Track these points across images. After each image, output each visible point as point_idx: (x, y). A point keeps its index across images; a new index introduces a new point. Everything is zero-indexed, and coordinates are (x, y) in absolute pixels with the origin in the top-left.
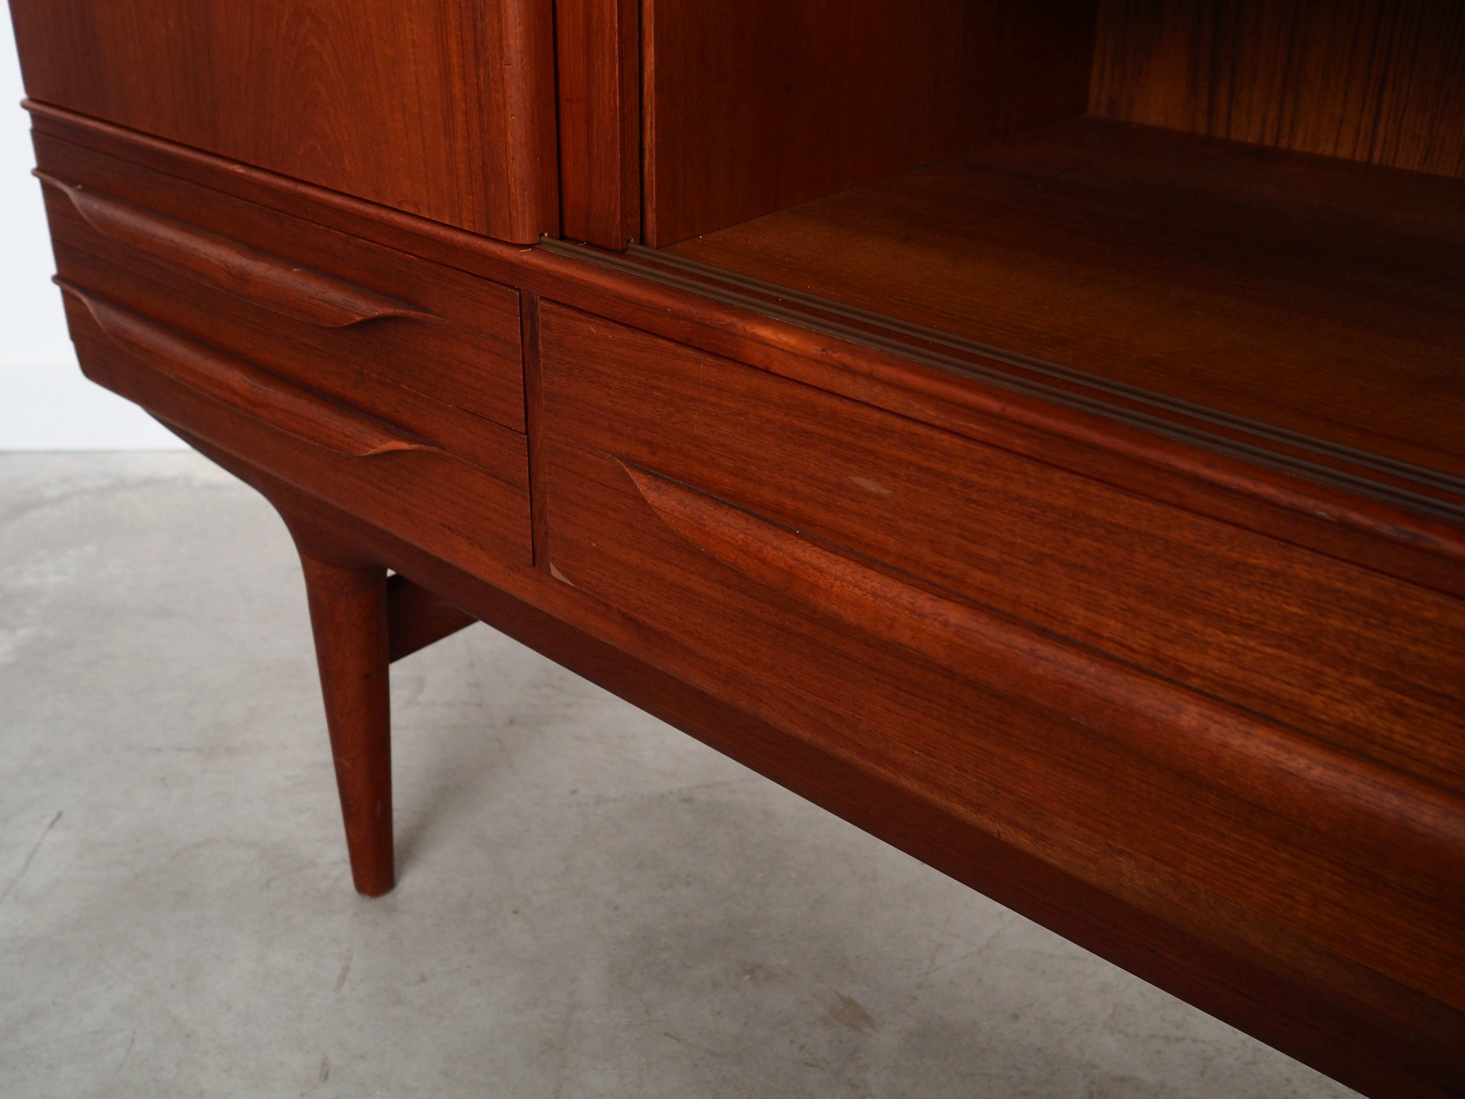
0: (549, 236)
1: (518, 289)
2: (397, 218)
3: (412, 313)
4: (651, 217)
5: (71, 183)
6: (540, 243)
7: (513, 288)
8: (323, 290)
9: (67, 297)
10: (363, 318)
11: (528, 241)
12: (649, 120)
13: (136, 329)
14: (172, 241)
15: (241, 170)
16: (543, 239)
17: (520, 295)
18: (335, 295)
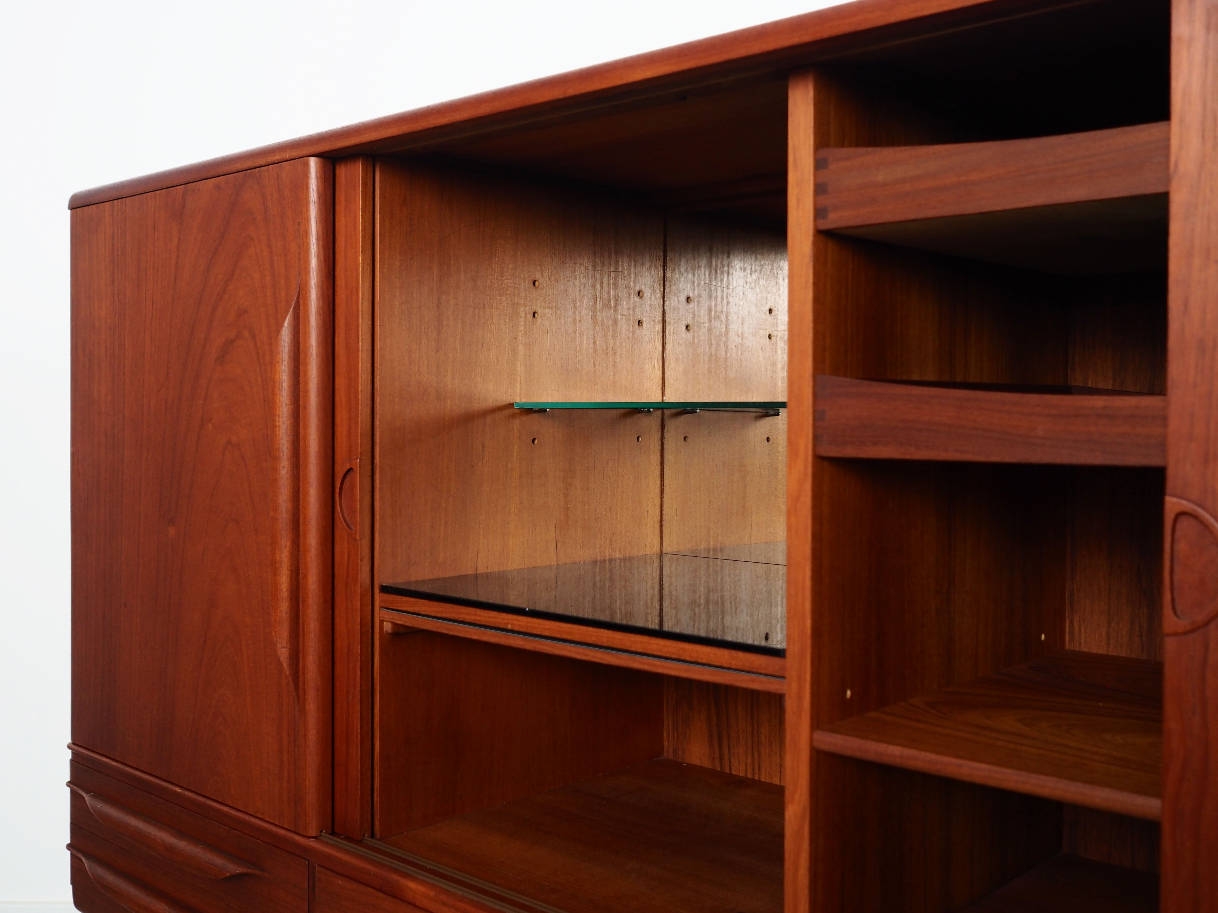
0: (325, 833)
1: (308, 860)
2: (253, 820)
3: (257, 872)
4: (377, 823)
5: (88, 792)
6: (320, 836)
7: (305, 859)
8: (212, 858)
9: (73, 857)
10: (230, 874)
11: (314, 834)
12: (377, 775)
13: (110, 878)
14: (138, 828)
15: (179, 790)
16: (322, 833)
17: (308, 863)
18: (218, 861)
